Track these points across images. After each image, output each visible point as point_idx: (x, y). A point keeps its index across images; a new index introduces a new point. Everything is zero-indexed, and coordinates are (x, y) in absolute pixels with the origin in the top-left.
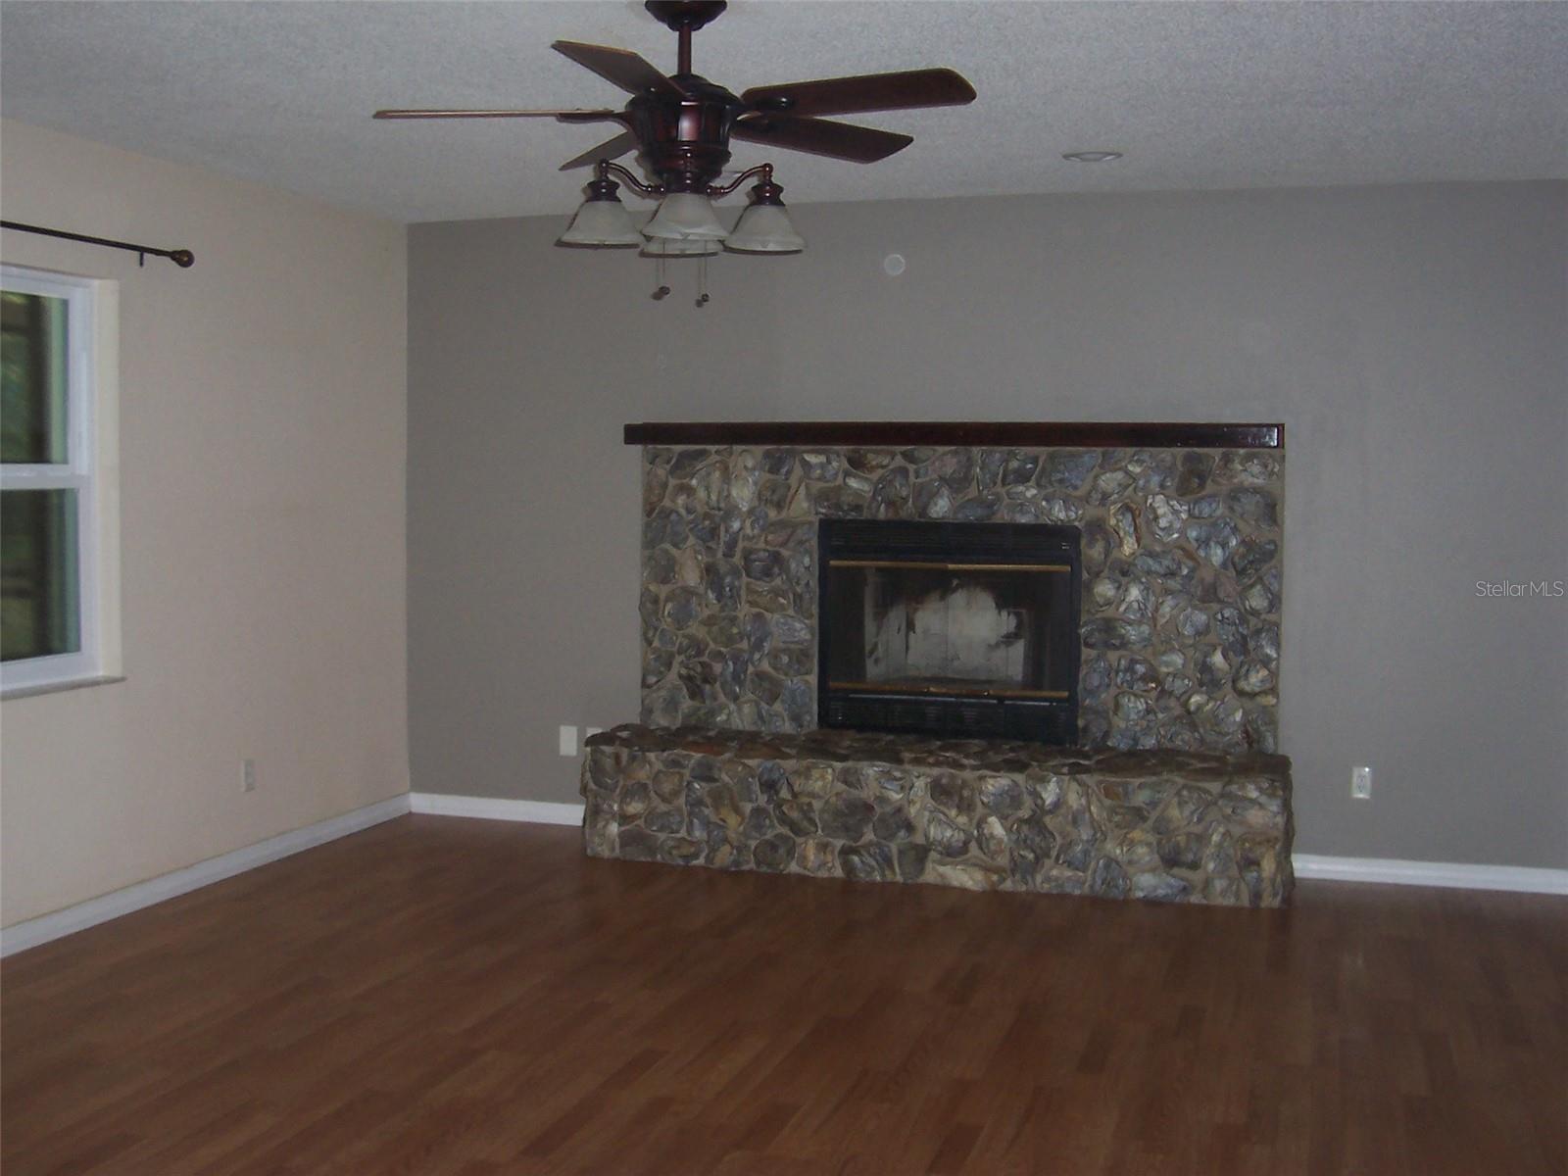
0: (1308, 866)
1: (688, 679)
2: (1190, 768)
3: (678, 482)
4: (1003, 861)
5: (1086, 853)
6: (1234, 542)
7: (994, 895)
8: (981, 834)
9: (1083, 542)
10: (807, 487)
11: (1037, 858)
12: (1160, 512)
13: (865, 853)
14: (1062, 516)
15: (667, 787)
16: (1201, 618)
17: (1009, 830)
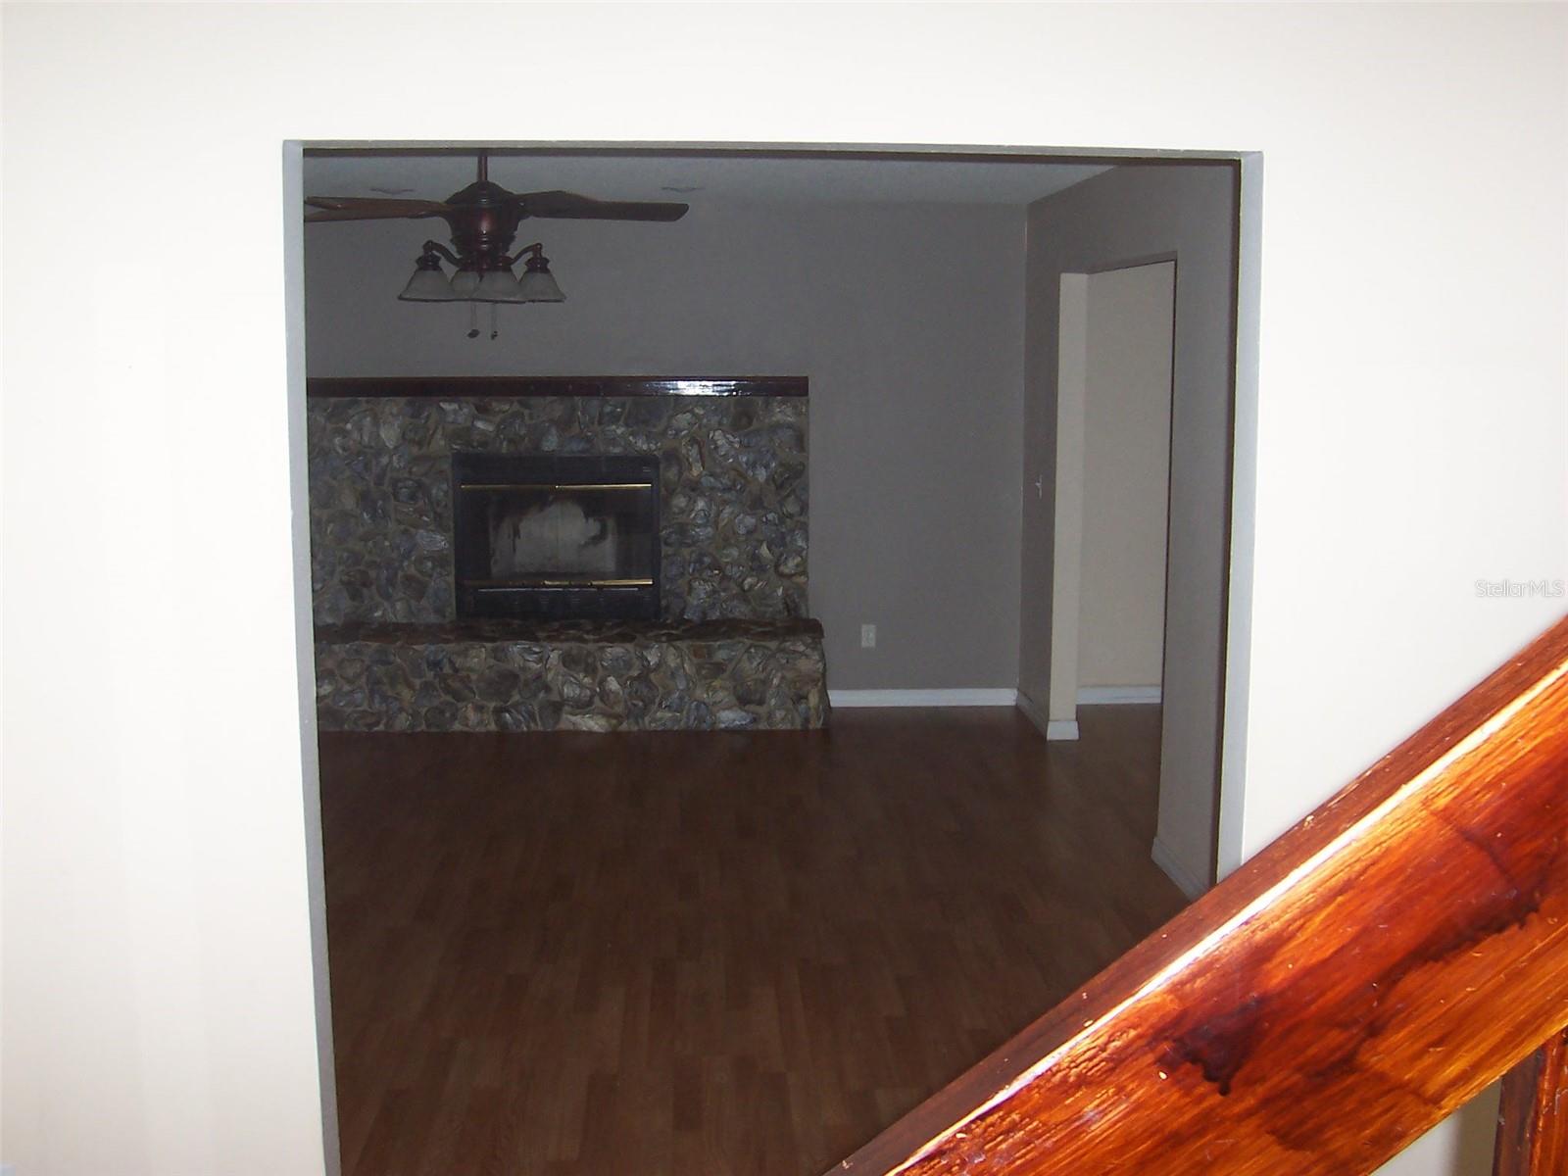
0: (839, 698)
1: (348, 584)
2: (752, 632)
3: (334, 426)
4: (619, 709)
5: (681, 698)
6: (774, 465)
7: (614, 735)
8: (603, 690)
9: (662, 466)
10: (443, 428)
11: (645, 706)
12: (719, 443)
13: (513, 711)
14: (645, 447)
15: (350, 672)
16: (750, 521)
17: (623, 685)
